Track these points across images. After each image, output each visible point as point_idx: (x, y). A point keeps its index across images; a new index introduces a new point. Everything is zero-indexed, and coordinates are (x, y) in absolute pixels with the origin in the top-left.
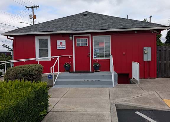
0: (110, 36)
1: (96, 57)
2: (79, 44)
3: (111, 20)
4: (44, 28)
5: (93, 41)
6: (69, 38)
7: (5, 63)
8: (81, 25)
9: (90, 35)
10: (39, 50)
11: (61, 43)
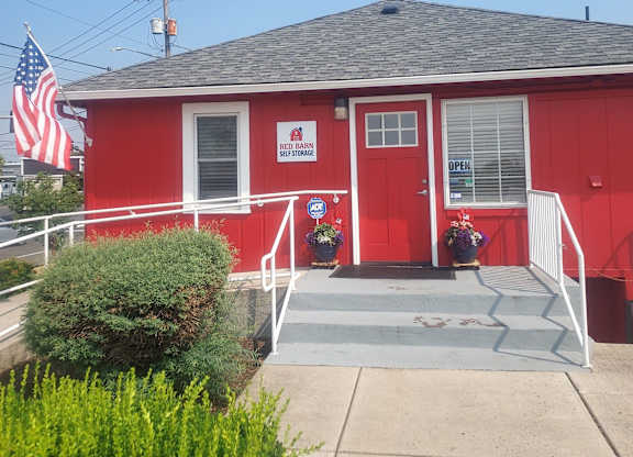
0: (524, 99)
1: (458, 195)
2: (376, 138)
3: (513, 28)
4: (222, 67)
5: (444, 123)
6: (334, 113)
7: (46, 231)
8: (384, 54)
9: (428, 97)
10: (199, 163)
11: (296, 135)
